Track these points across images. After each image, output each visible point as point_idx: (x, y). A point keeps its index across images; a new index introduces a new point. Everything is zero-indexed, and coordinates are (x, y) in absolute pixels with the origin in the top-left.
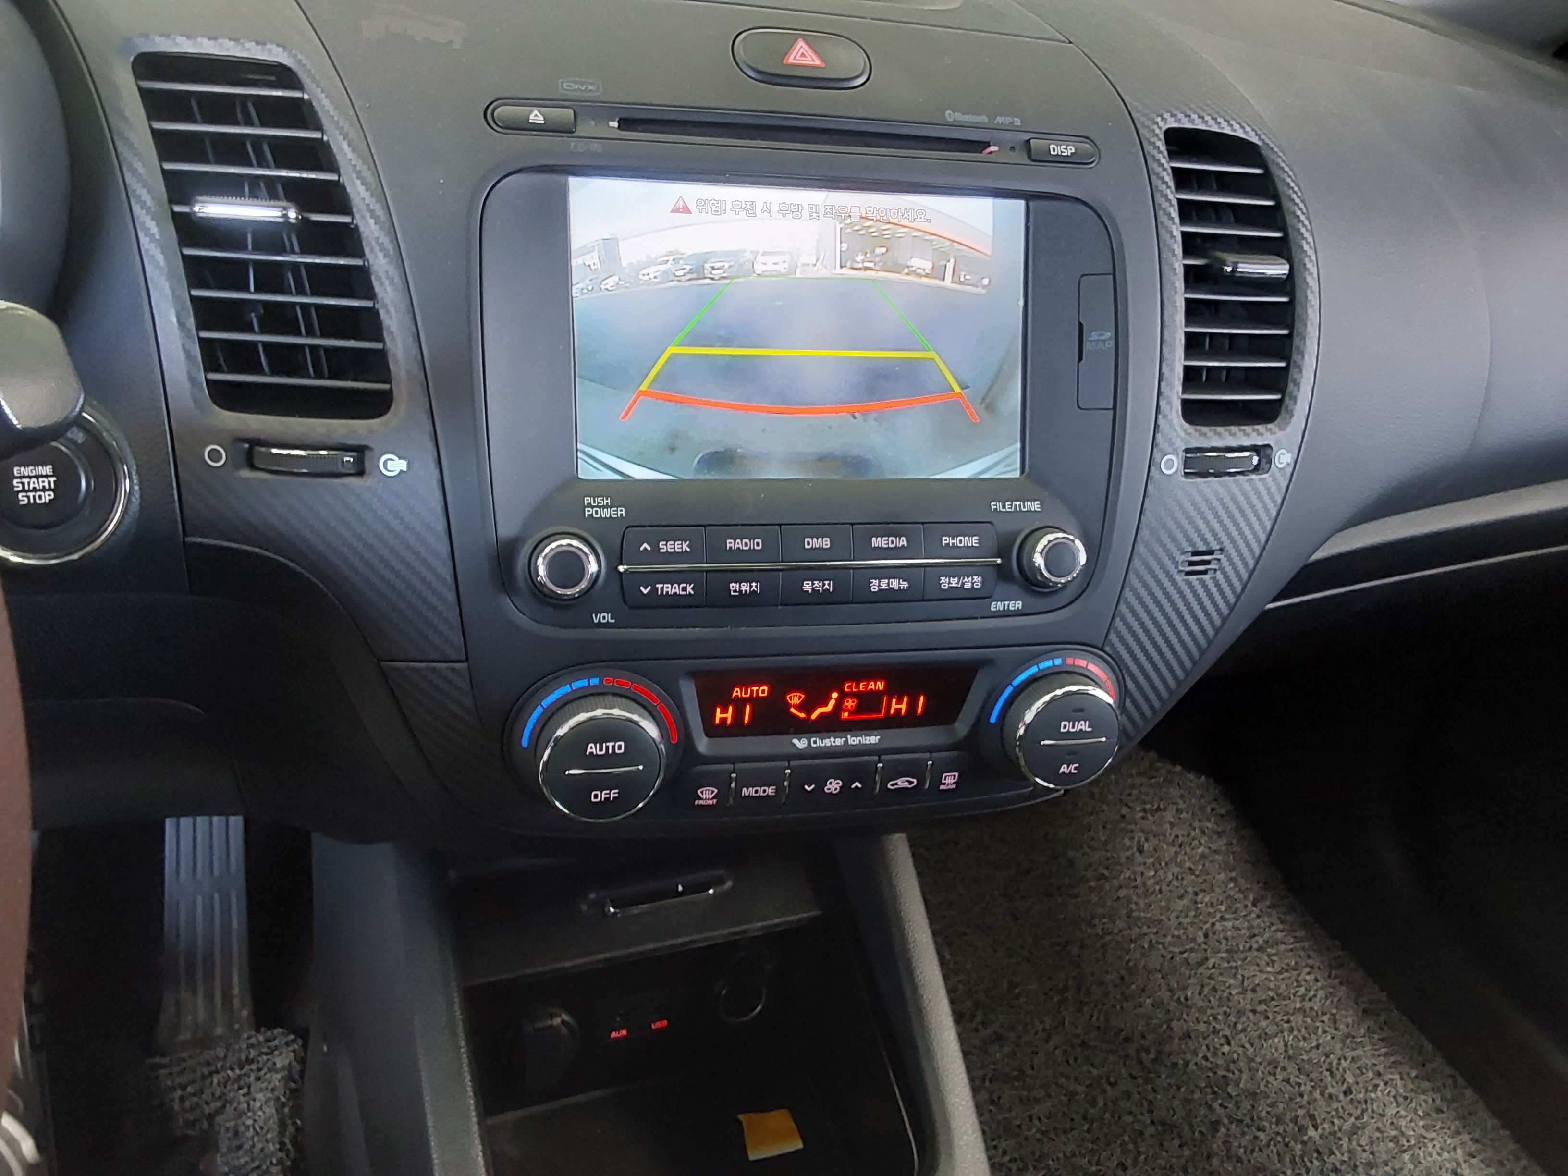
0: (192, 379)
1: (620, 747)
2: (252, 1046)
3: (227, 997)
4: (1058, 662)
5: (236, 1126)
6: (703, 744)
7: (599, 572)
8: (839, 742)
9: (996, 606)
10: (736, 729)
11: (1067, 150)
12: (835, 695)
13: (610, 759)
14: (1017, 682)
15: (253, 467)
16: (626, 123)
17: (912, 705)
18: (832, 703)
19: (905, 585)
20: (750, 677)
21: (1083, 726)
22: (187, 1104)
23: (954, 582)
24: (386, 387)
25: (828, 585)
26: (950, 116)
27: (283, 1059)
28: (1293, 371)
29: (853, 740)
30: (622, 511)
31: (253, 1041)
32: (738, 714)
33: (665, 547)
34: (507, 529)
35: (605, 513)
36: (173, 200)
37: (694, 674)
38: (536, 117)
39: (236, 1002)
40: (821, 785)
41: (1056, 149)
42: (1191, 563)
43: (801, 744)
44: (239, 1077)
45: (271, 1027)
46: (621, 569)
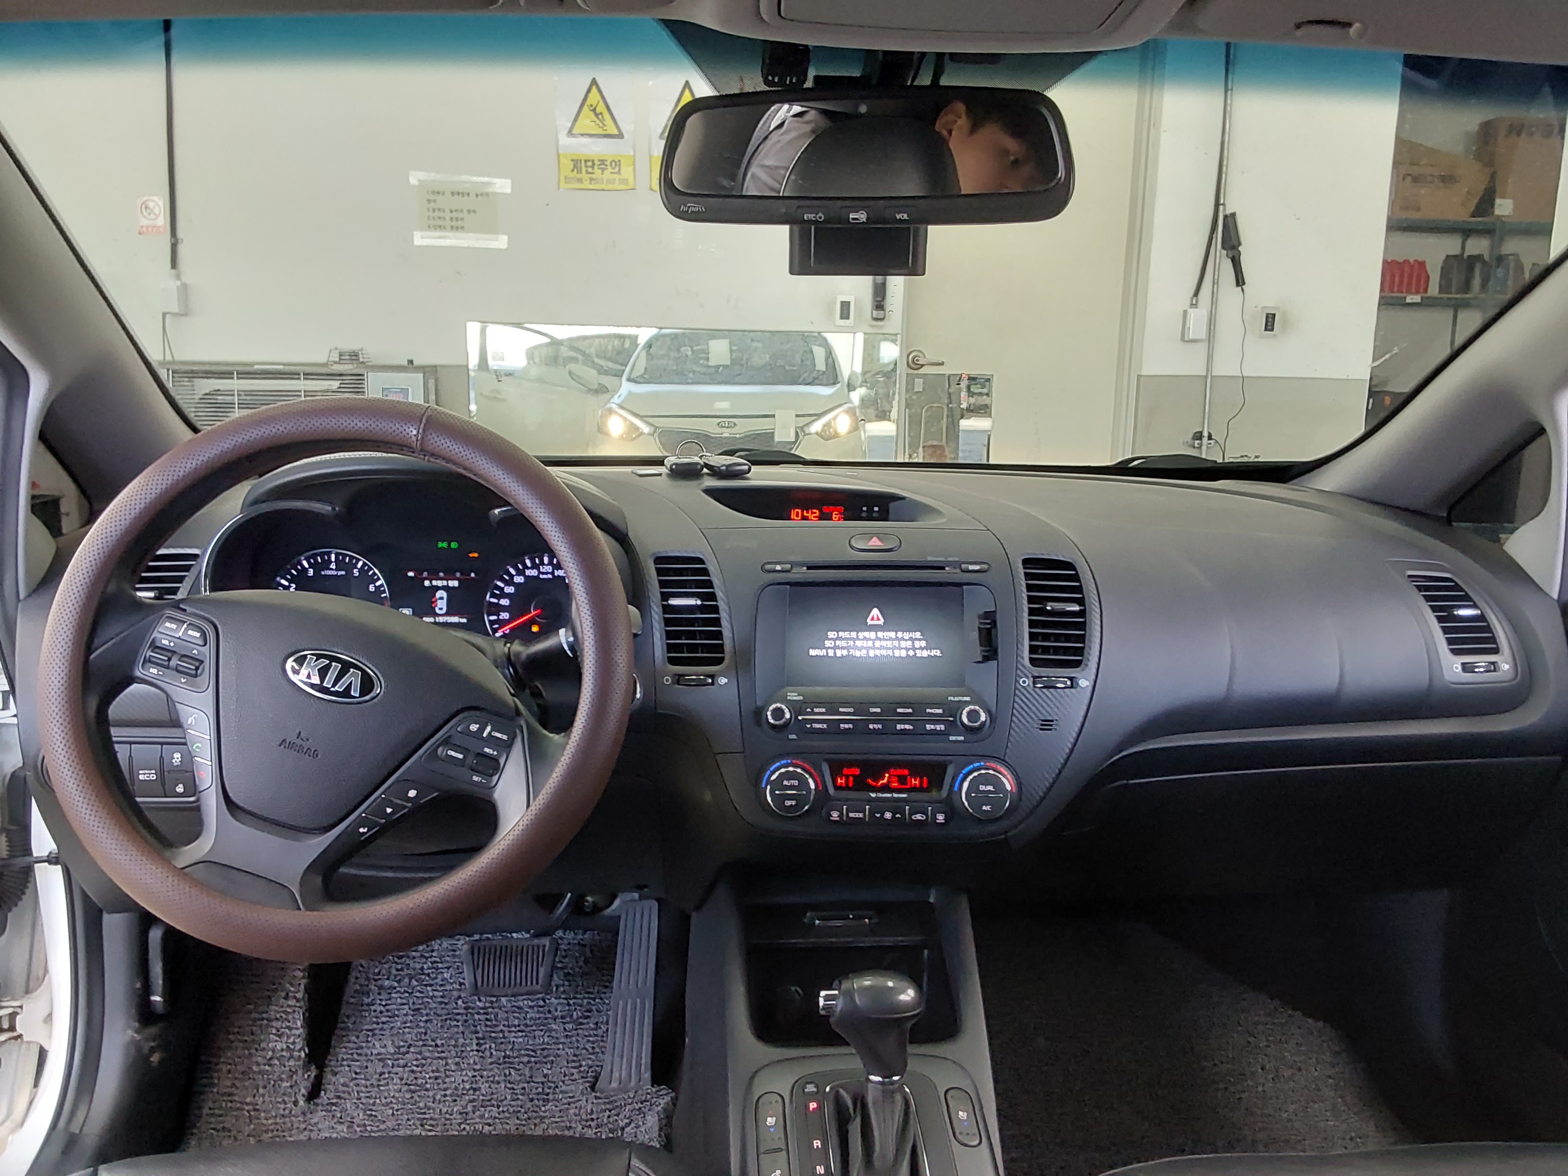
0: (663, 655)
1: (796, 783)
2: (648, 1094)
3: (639, 1065)
4: (982, 764)
5: (636, 1133)
6: (831, 790)
7: (791, 718)
8: (889, 795)
9: (952, 738)
10: (847, 788)
11: (977, 567)
12: (887, 775)
13: (791, 787)
14: (964, 772)
15: (679, 684)
16: (809, 568)
17: (921, 783)
18: (886, 779)
19: (911, 727)
20: (851, 764)
21: (990, 788)
22: (611, 1120)
23: (932, 727)
24: (720, 642)
25: (880, 726)
26: (929, 558)
27: (663, 1102)
28: (1087, 649)
29: (895, 795)
30: (801, 698)
31: (649, 1091)
32: (847, 781)
33: (816, 710)
34: (759, 703)
35: (795, 698)
36: (663, 600)
37: (826, 760)
38: (778, 568)
39: (643, 1067)
40: (883, 814)
41: (971, 567)
42: (1042, 725)
43: (873, 795)
44: (640, 1108)
45: (659, 1085)
46: (800, 718)
